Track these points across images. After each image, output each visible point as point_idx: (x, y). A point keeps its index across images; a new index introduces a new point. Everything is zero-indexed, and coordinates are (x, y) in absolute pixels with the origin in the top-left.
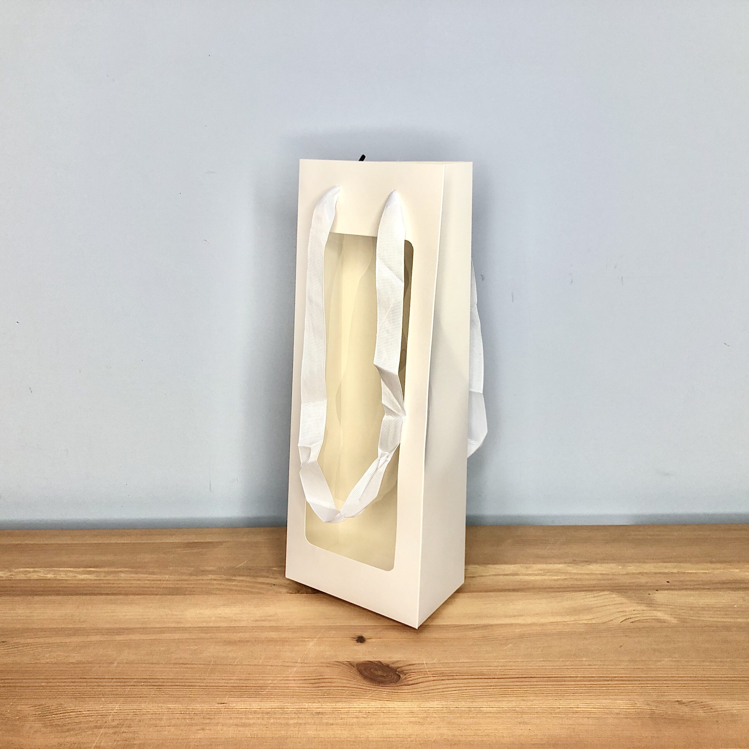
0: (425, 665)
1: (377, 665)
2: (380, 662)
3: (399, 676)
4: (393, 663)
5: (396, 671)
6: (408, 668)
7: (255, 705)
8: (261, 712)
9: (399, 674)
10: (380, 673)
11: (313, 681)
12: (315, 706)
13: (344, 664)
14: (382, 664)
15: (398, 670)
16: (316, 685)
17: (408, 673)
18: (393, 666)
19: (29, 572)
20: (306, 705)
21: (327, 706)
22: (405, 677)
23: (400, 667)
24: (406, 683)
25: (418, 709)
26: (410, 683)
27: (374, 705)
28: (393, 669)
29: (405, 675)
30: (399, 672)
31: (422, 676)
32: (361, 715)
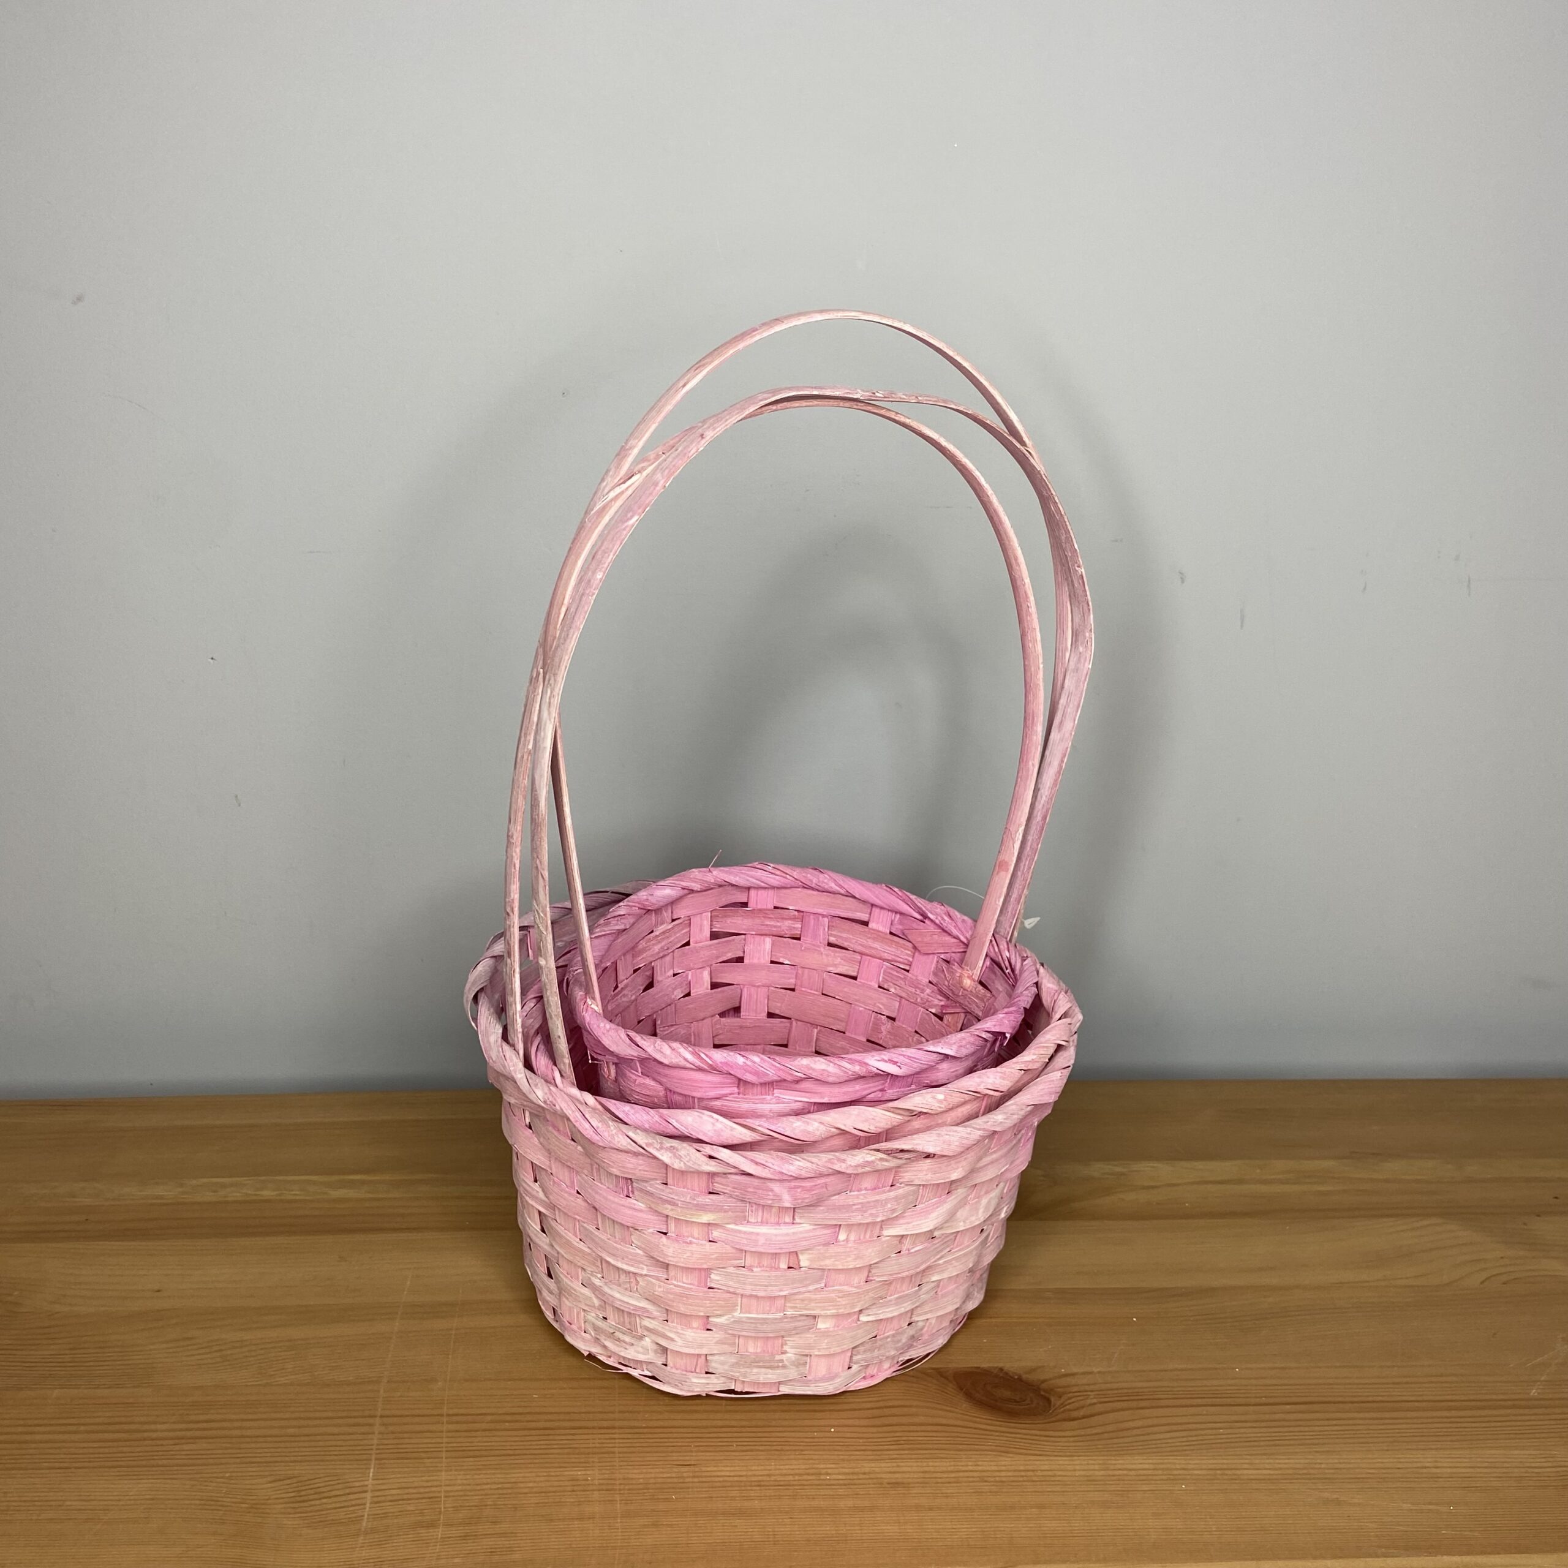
0: (1097, 1375)
1: (996, 1376)
2: (1001, 1369)
3: (1049, 1401)
4: (1027, 1373)
5: (1040, 1389)
6: (1062, 1382)
7: (757, 1467)
8: (772, 1483)
9: (1047, 1395)
10: (1007, 1394)
12: (884, 1468)
14: (1006, 1373)
15: (1044, 1386)
17: (1064, 1393)
18: (1030, 1377)
19: (224, 1186)
20: (867, 1467)
21: (910, 1468)
22: (1061, 1402)
23: (1043, 1381)
24: (1066, 1415)
25: (1102, 1473)
26: (1075, 1414)
27: (1007, 1465)
28: (1033, 1386)
29: (1060, 1397)
30: (1045, 1391)
31: (1095, 1401)
32: (985, 1487)
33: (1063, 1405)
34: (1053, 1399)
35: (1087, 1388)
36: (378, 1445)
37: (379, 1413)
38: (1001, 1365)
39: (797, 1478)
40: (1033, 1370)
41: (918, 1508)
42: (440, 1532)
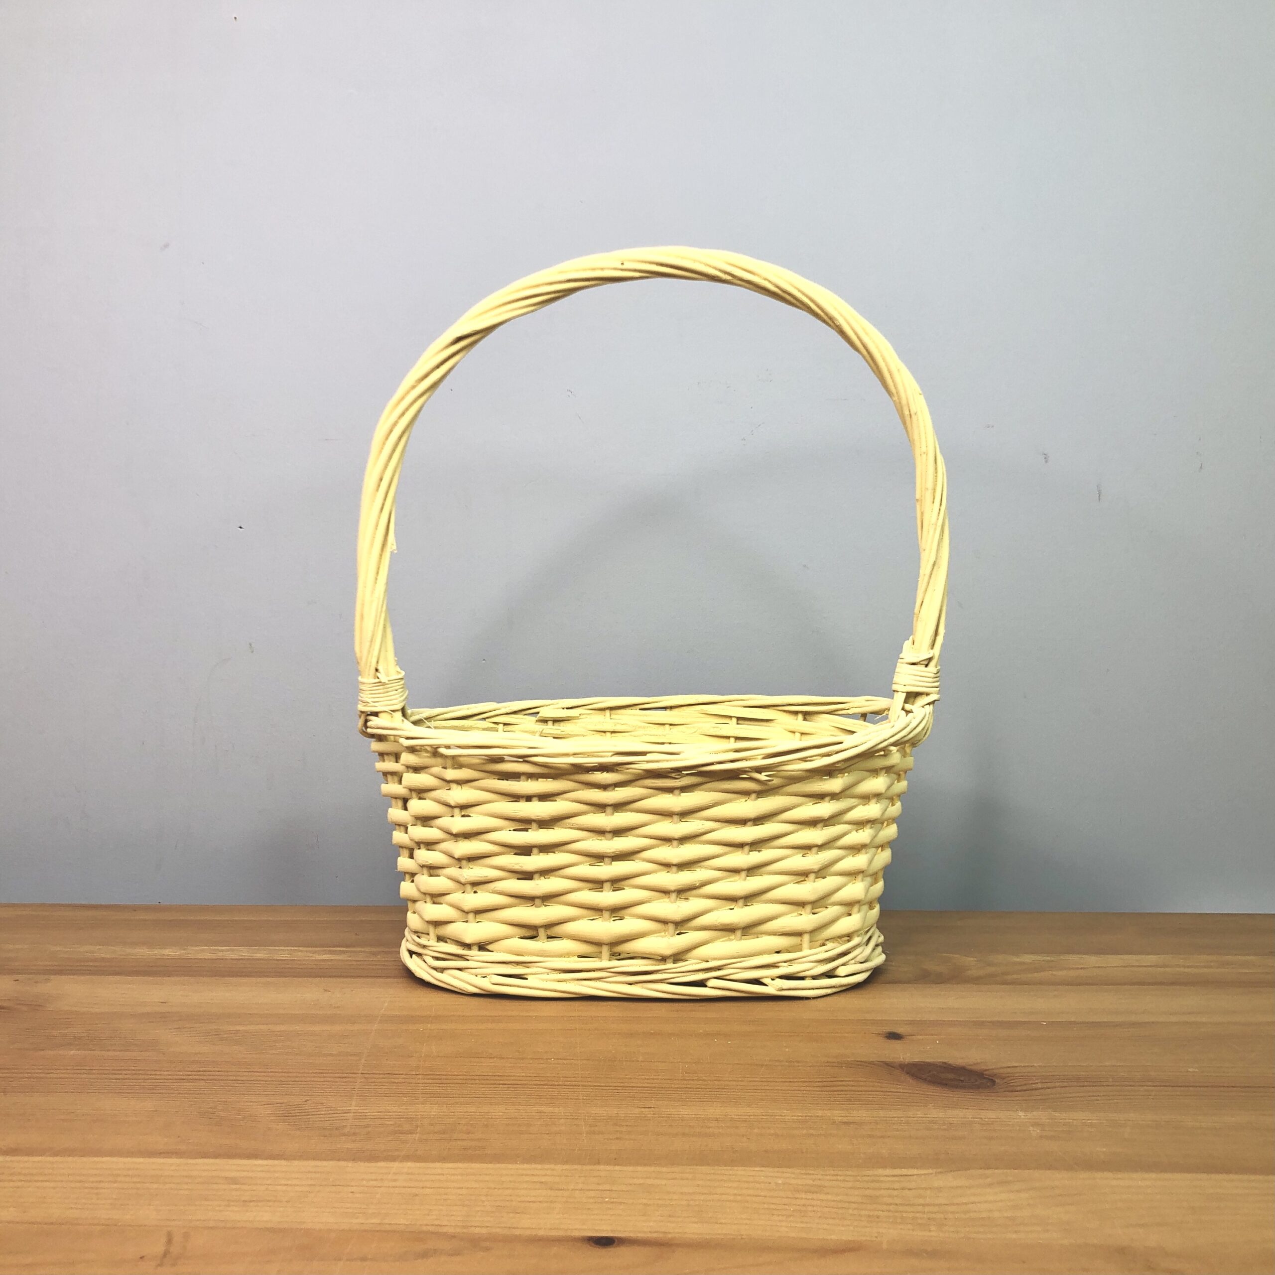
0: (1038, 1067)
1: (940, 1067)
2: (945, 1063)
3: (993, 1082)
4: (971, 1065)
5: (983, 1074)
6: (1006, 1070)
7: (714, 1110)
8: (728, 1119)
9: (991, 1078)
10: (951, 1076)
11: (820, 1084)
12: (837, 1114)
13: (874, 1064)
14: (950, 1065)
15: (985, 1073)
16: (828, 1088)
17: (1009, 1077)
18: (974, 1068)
20: (820, 1113)
21: (861, 1114)
22: (1004, 1081)
23: (986, 1070)
24: (1011, 1089)
26: (1019, 1088)
27: (956, 1115)
28: (977, 1072)
29: (1003, 1079)
30: (988, 1075)
31: (1037, 1081)
32: (935, 1126)
33: (1007, 1083)
34: (996, 1080)
35: (1029, 1074)
36: (359, 1088)
37: (360, 1072)
38: (944, 1061)
39: (752, 1117)
40: (978, 1063)
41: (870, 1136)
42: (417, 1136)
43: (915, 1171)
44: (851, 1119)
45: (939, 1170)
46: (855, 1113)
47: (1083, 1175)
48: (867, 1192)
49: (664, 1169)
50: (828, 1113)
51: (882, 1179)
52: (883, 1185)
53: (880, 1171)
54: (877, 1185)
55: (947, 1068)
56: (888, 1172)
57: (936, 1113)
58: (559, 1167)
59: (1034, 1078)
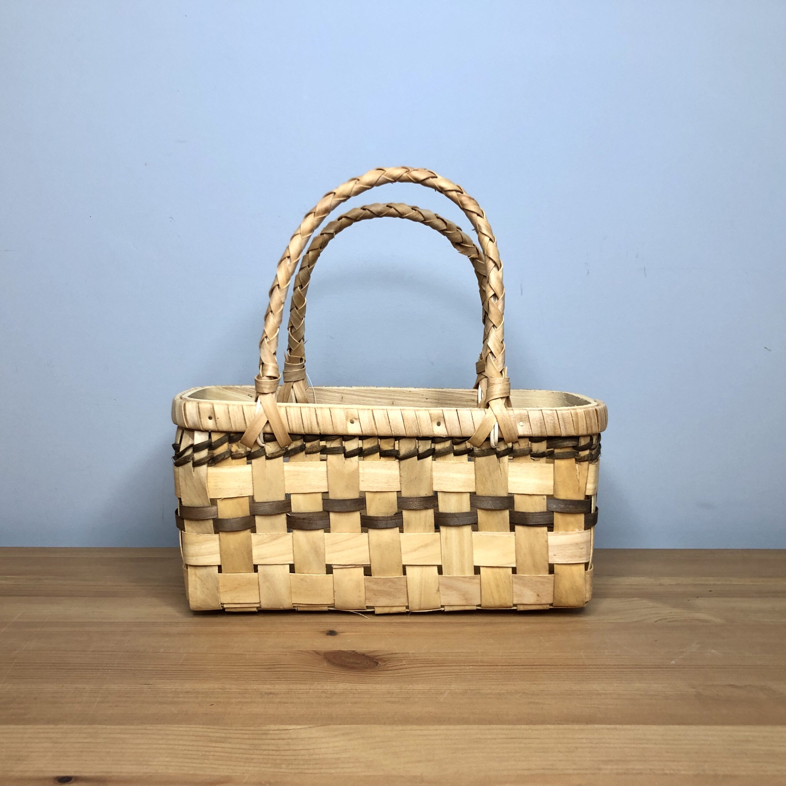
0: (411, 654)
1: (350, 654)
2: (354, 651)
3: (377, 663)
4: (370, 653)
6: (389, 656)
7: (188, 686)
8: (195, 692)
9: (377, 661)
10: (352, 660)
11: (267, 667)
12: (266, 687)
13: (309, 653)
14: (356, 653)
16: (270, 670)
17: (388, 660)
21: (281, 687)
23: (378, 656)
24: (385, 669)
26: (391, 668)
27: (341, 686)
28: (371, 657)
29: (385, 662)
30: (376, 659)
31: (406, 663)
32: (324, 695)
33: (385, 665)
34: (380, 663)
35: (402, 659)
39: (211, 690)
40: (374, 651)
41: (279, 702)
43: (294, 727)
44: (273, 691)
45: (311, 726)
46: (277, 687)
47: (400, 727)
48: (256, 742)
49: (133, 727)
50: (261, 687)
51: (271, 732)
52: (269, 737)
53: (272, 727)
54: (264, 737)
55: (354, 654)
56: (277, 727)
57: (329, 686)
58: (65, 727)
59: (404, 661)
